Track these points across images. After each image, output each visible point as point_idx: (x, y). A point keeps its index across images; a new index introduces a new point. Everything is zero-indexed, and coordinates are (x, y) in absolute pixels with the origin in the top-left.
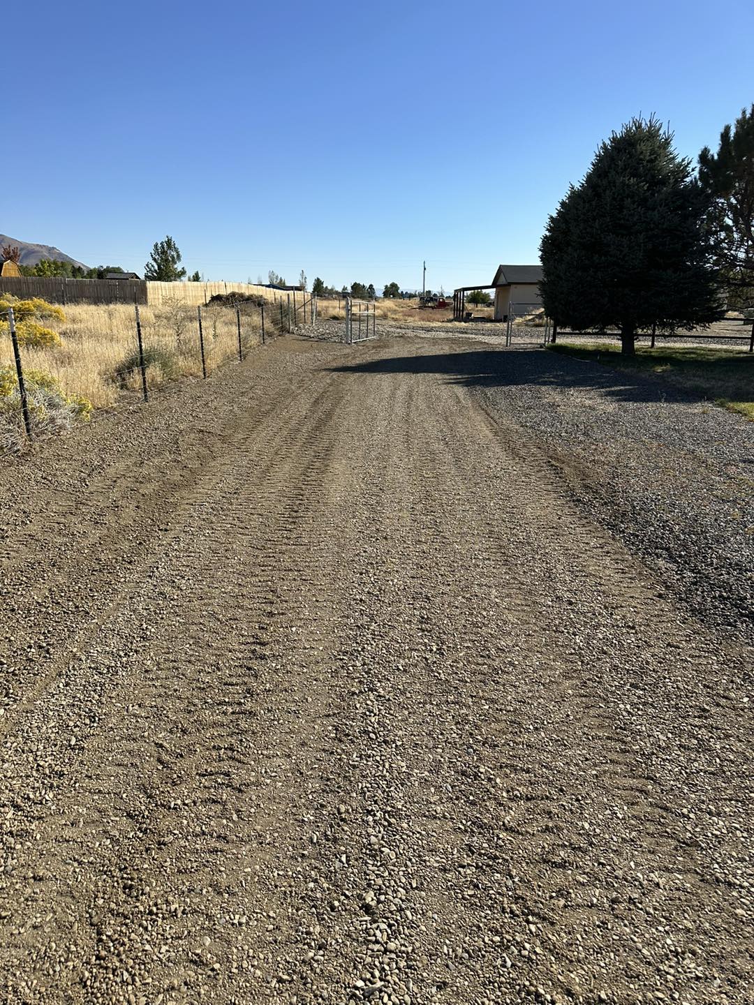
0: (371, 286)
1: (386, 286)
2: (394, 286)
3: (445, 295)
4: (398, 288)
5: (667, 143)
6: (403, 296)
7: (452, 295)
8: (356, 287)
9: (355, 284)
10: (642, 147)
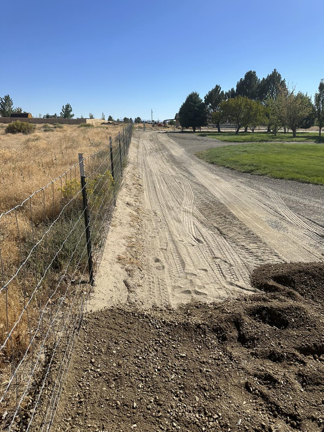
0: (131, 118)
1: (136, 119)
2: (139, 118)
3: (160, 122)
4: (141, 119)
5: (198, 96)
6: (142, 122)
7: (162, 122)
8: (125, 119)
9: (125, 118)
10: (194, 97)
